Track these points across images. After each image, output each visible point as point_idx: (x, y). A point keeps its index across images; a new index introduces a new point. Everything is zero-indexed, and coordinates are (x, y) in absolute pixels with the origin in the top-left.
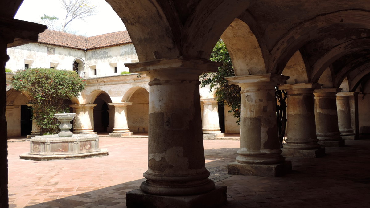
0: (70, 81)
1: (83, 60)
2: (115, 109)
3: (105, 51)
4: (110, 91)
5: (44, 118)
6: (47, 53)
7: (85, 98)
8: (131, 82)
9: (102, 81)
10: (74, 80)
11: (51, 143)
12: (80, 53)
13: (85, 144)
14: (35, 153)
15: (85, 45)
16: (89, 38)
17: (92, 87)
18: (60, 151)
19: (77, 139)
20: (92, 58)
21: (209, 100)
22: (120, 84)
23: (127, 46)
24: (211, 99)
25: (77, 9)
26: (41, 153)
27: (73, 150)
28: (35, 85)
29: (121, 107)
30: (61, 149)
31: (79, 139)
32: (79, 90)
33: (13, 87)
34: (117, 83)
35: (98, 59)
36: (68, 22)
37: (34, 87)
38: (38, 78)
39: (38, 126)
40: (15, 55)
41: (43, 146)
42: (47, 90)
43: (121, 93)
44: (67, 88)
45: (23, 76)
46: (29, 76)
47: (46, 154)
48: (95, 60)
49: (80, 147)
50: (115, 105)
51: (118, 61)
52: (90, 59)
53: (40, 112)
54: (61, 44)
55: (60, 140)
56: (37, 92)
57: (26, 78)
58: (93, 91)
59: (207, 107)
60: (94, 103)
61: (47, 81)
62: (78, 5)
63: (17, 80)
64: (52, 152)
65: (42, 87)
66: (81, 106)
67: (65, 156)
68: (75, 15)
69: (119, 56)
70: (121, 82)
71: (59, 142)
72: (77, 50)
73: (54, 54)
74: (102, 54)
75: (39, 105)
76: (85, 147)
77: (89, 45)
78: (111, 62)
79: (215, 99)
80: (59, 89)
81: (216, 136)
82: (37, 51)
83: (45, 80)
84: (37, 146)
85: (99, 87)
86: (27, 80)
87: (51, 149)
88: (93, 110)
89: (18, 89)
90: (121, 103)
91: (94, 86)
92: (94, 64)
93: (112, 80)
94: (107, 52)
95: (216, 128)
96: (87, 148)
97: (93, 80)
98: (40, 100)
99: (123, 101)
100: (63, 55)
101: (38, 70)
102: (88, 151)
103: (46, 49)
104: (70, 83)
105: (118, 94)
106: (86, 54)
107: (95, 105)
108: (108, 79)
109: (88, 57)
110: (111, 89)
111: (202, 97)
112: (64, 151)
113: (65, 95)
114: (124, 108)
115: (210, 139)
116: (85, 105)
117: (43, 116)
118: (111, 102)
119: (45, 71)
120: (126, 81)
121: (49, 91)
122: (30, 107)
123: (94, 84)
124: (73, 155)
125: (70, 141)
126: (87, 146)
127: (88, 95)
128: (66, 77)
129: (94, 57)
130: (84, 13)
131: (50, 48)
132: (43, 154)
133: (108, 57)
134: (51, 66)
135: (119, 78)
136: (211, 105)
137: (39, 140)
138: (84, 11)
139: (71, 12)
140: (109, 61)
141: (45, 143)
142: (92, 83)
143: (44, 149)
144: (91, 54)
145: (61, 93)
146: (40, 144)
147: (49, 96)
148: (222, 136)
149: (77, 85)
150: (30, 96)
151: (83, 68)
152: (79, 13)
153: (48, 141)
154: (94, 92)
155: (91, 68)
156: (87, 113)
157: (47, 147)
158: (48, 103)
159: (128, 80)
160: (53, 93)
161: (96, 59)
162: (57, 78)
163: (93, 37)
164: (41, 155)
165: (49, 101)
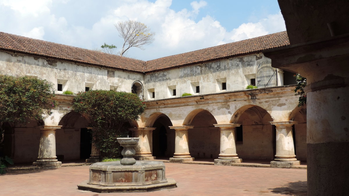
0: (130, 103)
1: (142, 83)
2: (176, 133)
3: (163, 74)
4: (171, 114)
5: (104, 142)
6: (107, 77)
7: (144, 121)
8: (193, 104)
9: (162, 103)
10: (134, 102)
11: (113, 172)
12: (138, 77)
13: (151, 173)
14: (95, 183)
15: (143, 68)
16: (147, 62)
17: (151, 110)
18: (122, 182)
19: (142, 168)
20: (150, 81)
21: (283, 123)
22: (182, 106)
23: (186, 68)
24: (285, 122)
25: (133, 38)
26: (101, 183)
27: (137, 180)
28: (95, 107)
29: (182, 131)
30: (124, 180)
31: (144, 168)
32: (139, 112)
33: (73, 110)
34: (178, 105)
35: (157, 81)
36: (126, 50)
37: (95, 110)
38: (98, 100)
39: (97, 149)
40: (76, 78)
41: (104, 175)
42: (107, 113)
43: (182, 116)
44: (127, 110)
45: (83, 98)
46: (89, 98)
47: (107, 185)
48: (153, 83)
49: (145, 178)
50: (175, 128)
51: (177, 83)
52: (148, 81)
53: (100, 135)
54: (121, 67)
55: (123, 169)
56: (97, 114)
57: (86, 100)
58: (153, 113)
59: (281, 131)
60: (153, 126)
61: (107, 103)
62: (134, 34)
63: (78, 102)
64: (114, 182)
65: (102, 110)
66: (140, 129)
67: (128, 188)
68: (132, 44)
69: (178, 78)
70: (182, 105)
71: (121, 171)
72: (136, 73)
73: (114, 77)
74: (161, 77)
75: (99, 128)
76: (150, 177)
77: (147, 68)
78: (170, 84)
79: (290, 122)
80: (118, 111)
81: (292, 164)
82: (97, 74)
83: (106, 102)
84: (97, 175)
85: (159, 110)
86: (88, 102)
87: (112, 179)
88: (152, 133)
89: (79, 111)
90: (182, 126)
91: (154, 108)
92: (152, 87)
93: (173, 102)
94: (165, 74)
95: (292, 155)
96: (153, 178)
97: (153, 102)
98: (100, 123)
99: (184, 124)
100: (122, 78)
101: (98, 92)
102: (154, 182)
103: (106, 72)
104: (130, 105)
105: (179, 117)
106: (145, 77)
107: (154, 129)
108: (168, 101)
109: (146, 80)
110: (171, 112)
111: (274, 120)
112: (127, 182)
113: (125, 117)
114: (185, 131)
115: (285, 168)
116: (144, 128)
117: (102, 140)
118: (172, 125)
119: (105, 93)
120: (188, 104)
121: (109, 114)
122: (90, 130)
123: (154, 107)
124: (137, 187)
125: (134, 170)
126: (153, 176)
127: (147, 118)
128: (127, 99)
129: (152, 80)
130: (140, 41)
131: (110, 71)
132: (103, 184)
133: (167, 79)
134: (110, 88)
135: (180, 100)
136: (285, 129)
137: (99, 168)
138: (140, 39)
139: (128, 40)
140: (167, 84)
141: (106, 172)
142: (152, 106)
143: (104, 179)
144: (149, 77)
145: (121, 115)
146: (100, 173)
147: (109, 118)
148: (298, 164)
149: (137, 107)
150: (90, 119)
151: (142, 91)
152: (135, 41)
153: (109, 169)
154: (154, 115)
155: (149, 91)
156: (146, 136)
157: (108, 176)
158: (107, 126)
159: (190, 102)
160: (113, 116)
161: (155, 82)
162: (117, 100)
163: (151, 61)
164: (101, 185)
165: (109, 124)
